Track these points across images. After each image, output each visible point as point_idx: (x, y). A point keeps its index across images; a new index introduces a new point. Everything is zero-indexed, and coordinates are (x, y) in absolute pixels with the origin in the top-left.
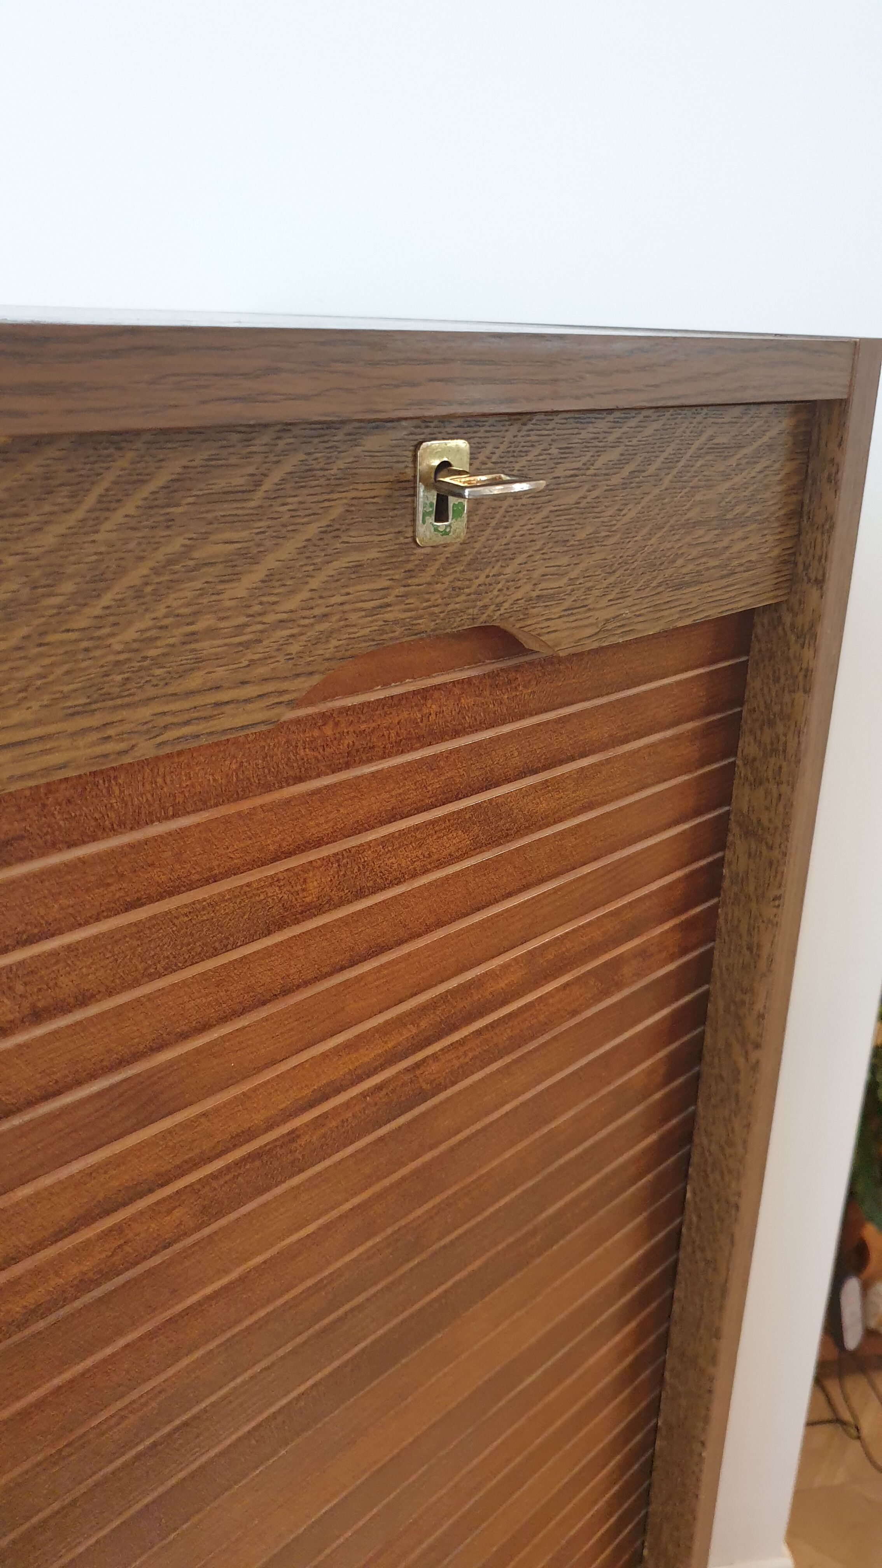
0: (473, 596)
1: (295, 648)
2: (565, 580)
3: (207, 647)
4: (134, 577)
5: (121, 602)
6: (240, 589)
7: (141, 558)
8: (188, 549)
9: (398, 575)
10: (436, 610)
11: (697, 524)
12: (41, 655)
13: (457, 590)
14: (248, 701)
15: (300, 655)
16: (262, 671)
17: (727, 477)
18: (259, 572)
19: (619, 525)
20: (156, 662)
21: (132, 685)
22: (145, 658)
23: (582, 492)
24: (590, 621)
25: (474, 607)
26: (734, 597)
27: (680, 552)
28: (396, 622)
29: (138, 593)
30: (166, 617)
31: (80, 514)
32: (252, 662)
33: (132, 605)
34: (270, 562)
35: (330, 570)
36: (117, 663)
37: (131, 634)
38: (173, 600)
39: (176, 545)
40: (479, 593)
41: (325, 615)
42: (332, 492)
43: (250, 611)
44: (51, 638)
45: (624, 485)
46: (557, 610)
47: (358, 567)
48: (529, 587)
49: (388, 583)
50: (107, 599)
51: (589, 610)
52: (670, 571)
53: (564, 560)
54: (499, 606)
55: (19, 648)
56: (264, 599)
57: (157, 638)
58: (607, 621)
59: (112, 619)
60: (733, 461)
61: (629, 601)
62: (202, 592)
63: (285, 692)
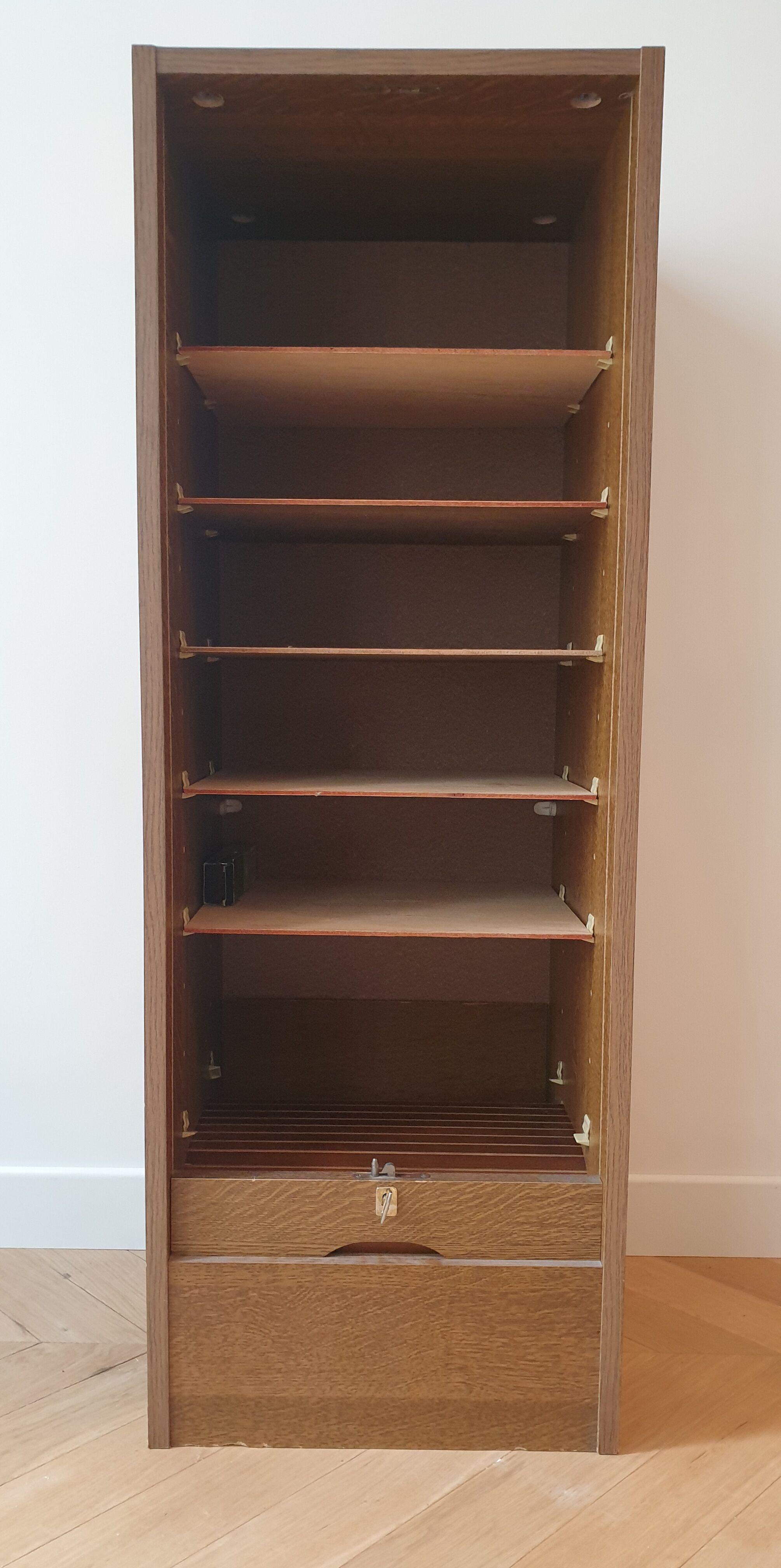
0: (402, 1233)
1: (331, 1237)
2: (446, 1234)
3: (303, 1232)
4: (283, 1213)
5: (279, 1218)
6: (314, 1219)
7: (285, 1209)
8: (298, 1208)
9: (370, 1222)
10: (385, 1234)
11: (523, 1223)
12: (258, 1227)
13: (394, 1230)
14: (315, 1249)
15: (333, 1239)
16: (319, 1241)
17: (541, 1208)
18: (320, 1216)
19: (475, 1219)
20: (288, 1234)
21: (280, 1238)
22: (284, 1232)
23: (453, 1207)
24: (462, 1249)
25: (402, 1236)
26: (556, 1254)
27: (514, 1232)
28: (369, 1235)
29: (284, 1217)
30: (291, 1223)
31: (270, 1197)
32: (316, 1239)
33: (282, 1219)
34: (324, 1214)
35: (345, 1218)
36: (277, 1232)
37: (281, 1226)
38: (294, 1220)
39: (295, 1207)
40: (405, 1232)
41: (342, 1230)
42: (345, 1198)
43: (317, 1225)
44: (260, 1224)
45: (476, 1206)
46: (444, 1243)
47: (354, 1218)
48: (429, 1233)
49: (365, 1224)
50: (276, 1217)
51: (462, 1245)
52: (509, 1238)
53: (447, 1227)
54: (414, 1237)
55: (252, 1225)
56: (322, 1223)
57: (288, 1228)
58: (472, 1251)
59: (277, 1222)
60: (545, 1203)
61: (483, 1246)
62: (302, 1219)
63: (328, 1248)
